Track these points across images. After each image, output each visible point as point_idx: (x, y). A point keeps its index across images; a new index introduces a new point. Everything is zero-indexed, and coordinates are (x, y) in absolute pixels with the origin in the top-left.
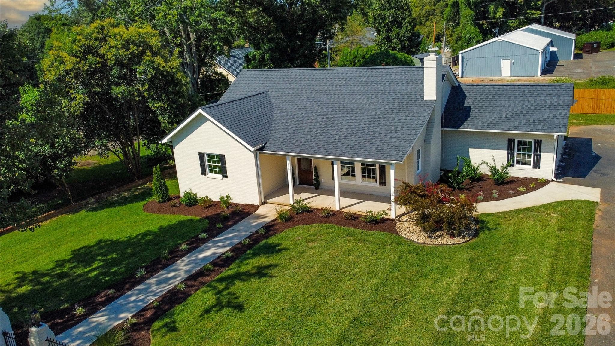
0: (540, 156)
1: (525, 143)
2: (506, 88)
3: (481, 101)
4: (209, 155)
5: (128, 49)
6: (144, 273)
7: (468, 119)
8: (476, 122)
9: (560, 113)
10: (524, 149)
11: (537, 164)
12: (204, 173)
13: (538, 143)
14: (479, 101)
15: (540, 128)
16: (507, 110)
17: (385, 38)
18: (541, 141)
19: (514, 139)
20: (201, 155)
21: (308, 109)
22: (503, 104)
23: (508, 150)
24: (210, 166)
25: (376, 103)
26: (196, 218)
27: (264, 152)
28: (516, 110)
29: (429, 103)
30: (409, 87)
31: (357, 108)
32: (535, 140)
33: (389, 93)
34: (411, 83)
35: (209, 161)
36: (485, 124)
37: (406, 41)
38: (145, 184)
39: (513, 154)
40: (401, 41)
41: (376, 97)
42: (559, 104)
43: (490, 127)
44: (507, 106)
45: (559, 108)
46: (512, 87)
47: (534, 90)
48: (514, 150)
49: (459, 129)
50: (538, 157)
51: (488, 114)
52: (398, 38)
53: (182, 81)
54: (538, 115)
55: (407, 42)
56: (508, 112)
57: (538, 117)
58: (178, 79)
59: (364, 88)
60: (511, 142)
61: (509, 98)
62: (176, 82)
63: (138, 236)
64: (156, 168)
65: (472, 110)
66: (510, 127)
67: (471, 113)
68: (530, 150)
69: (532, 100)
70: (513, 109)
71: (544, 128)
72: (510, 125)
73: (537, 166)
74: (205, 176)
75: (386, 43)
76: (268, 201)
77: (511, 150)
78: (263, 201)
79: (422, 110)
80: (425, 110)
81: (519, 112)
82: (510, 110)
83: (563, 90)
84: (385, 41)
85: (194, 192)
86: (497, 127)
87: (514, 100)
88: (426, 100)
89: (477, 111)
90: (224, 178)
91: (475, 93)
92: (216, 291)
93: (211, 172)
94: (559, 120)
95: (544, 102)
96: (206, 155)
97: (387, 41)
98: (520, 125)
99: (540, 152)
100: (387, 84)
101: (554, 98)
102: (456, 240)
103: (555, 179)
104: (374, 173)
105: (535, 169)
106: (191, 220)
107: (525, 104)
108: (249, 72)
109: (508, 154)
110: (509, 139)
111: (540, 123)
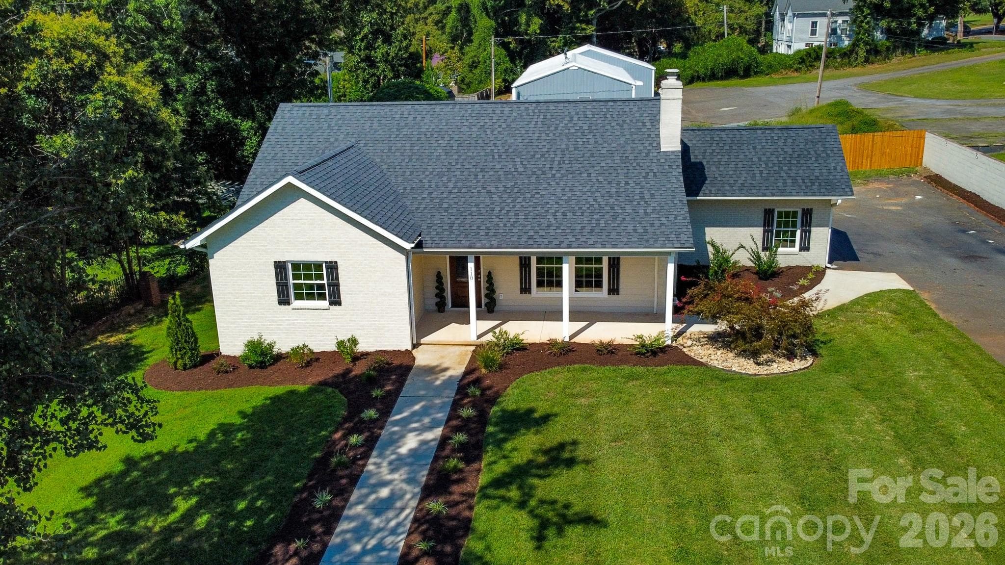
0: (810, 232)
1: (787, 214)
2: (743, 132)
3: (715, 154)
4: (296, 266)
5: (68, 60)
6: (329, 498)
7: (707, 182)
8: (720, 185)
9: (835, 169)
10: (787, 225)
11: (805, 244)
12: (284, 300)
13: (807, 214)
14: (711, 154)
15: (816, 191)
16: (758, 166)
17: (363, 60)
18: (811, 209)
19: (773, 210)
20: (280, 267)
21: (458, 173)
22: (748, 157)
23: (764, 226)
24: (297, 287)
25: (582, 159)
26: (302, 388)
27: (425, 250)
28: (771, 165)
29: (673, 157)
30: (626, 132)
31: (551, 169)
32: (803, 210)
33: (596, 142)
34: (626, 126)
35: (296, 277)
36: (734, 188)
37: (400, 65)
38: (94, 339)
39: (772, 232)
40: (393, 67)
41: (576, 149)
42: (828, 155)
43: (743, 191)
44: (755, 159)
45: (831, 161)
46: (752, 131)
47: (786, 135)
48: (772, 226)
49: (699, 198)
50: (807, 233)
51: (733, 172)
52: (386, 61)
53: (169, 126)
54: (806, 171)
55: (403, 69)
56: (761, 169)
57: (807, 175)
58: (162, 123)
59: (547, 135)
60: (768, 214)
61: (754, 148)
62: (162, 127)
63: (212, 435)
64: (174, 298)
65: (706, 167)
66: (774, 191)
67: (706, 173)
68: (794, 225)
69: (790, 151)
70: (767, 164)
71: (822, 190)
72: (771, 188)
73: (805, 248)
74: (287, 307)
75: (365, 69)
76: (423, 341)
77: (768, 226)
78: (415, 342)
79: (667, 167)
80: (671, 167)
81: (777, 168)
82: (763, 166)
83: (825, 134)
84: (363, 65)
85: (268, 339)
86: (754, 191)
87: (763, 150)
88: (665, 152)
89: (713, 168)
90: (333, 307)
91: (700, 142)
92: (513, 504)
93: (299, 297)
94: (837, 177)
95: (806, 153)
96: (290, 266)
97: (367, 66)
98: (786, 188)
99: (810, 226)
100: (585, 127)
101: (817, 146)
102: (797, 365)
103: (829, 266)
104: (599, 275)
105: (802, 253)
106: (292, 392)
107: (782, 156)
108: (296, 109)
109: (764, 232)
110: (766, 210)
111: (813, 184)
